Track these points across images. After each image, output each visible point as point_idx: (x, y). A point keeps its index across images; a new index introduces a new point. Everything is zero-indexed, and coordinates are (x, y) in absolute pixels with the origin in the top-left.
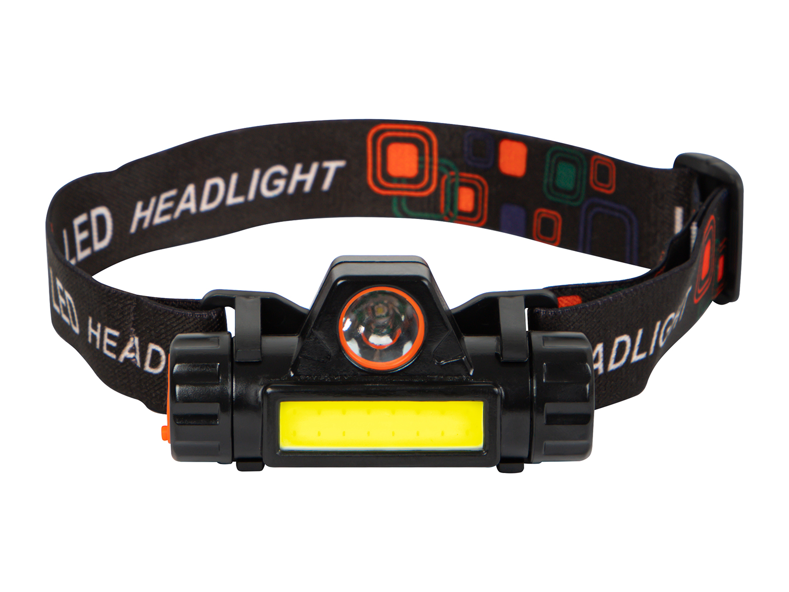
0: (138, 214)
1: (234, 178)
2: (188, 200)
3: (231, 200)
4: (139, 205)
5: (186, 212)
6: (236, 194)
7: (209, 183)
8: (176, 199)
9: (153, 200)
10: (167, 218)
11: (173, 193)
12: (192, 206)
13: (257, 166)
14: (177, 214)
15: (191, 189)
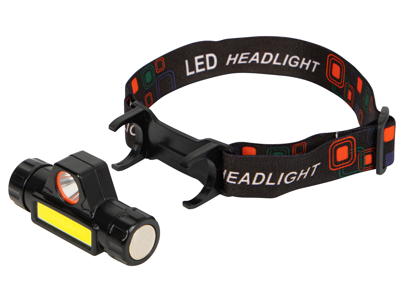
0: (230, 59)
1: (278, 55)
2: (255, 58)
3: (275, 63)
4: (230, 56)
5: (254, 62)
6: (277, 61)
7: (266, 54)
8: (250, 57)
9: (237, 55)
10: (245, 62)
11: (248, 54)
12: (257, 60)
13: (288, 54)
14: (250, 62)
15: (257, 54)
